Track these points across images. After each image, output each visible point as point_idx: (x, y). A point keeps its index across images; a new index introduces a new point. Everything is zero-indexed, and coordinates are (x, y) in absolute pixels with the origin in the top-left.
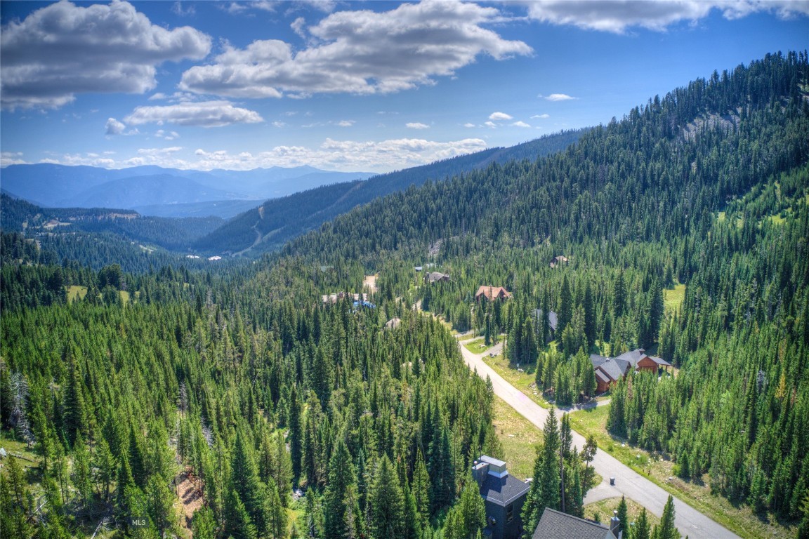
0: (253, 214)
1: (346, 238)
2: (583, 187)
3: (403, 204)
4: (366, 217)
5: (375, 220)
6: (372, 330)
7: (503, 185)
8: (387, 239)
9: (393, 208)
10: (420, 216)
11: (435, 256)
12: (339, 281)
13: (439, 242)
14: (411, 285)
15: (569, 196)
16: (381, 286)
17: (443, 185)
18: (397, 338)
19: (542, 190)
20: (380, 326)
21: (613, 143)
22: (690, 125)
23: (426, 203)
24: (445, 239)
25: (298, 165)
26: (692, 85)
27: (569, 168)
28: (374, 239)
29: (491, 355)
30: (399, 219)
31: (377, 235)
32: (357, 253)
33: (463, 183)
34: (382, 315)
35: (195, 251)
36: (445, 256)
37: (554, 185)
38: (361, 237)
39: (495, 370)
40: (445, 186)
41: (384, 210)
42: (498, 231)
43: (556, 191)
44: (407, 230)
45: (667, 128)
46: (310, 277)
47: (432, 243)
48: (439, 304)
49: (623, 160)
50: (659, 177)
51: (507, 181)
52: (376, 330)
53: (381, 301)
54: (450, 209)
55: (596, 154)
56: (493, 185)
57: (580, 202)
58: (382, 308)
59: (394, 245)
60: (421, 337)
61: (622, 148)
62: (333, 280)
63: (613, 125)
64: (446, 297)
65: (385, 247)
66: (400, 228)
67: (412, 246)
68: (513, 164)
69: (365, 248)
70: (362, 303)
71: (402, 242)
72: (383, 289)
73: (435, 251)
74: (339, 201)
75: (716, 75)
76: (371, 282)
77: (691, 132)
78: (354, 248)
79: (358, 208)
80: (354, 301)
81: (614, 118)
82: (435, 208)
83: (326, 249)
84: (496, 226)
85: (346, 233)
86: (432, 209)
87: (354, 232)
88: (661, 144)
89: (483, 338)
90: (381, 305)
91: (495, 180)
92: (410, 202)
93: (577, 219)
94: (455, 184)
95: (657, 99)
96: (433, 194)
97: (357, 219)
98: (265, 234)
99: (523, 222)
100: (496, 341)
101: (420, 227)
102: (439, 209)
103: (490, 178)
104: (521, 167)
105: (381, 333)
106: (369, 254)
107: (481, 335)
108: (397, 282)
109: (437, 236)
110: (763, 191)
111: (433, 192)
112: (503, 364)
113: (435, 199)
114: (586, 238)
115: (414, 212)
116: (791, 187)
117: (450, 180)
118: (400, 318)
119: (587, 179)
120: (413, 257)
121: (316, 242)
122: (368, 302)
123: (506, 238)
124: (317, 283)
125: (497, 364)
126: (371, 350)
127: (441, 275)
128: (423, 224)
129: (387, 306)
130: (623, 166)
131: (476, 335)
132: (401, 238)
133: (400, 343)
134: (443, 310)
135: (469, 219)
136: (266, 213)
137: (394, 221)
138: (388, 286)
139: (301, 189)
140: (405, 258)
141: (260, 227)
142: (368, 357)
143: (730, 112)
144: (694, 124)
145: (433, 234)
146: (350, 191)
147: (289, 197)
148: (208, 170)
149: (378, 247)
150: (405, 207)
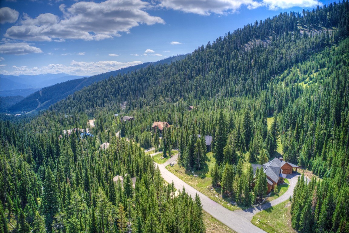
0: (37, 94)
1: (79, 102)
2: (197, 73)
3: (107, 85)
4: (89, 92)
5: (94, 93)
6: (92, 151)
7: (156, 75)
8: (99, 101)
9: (102, 87)
10: (115, 90)
11: (124, 109)
12: (74, 122)
13: (125, 103)
14: (113, 123)
15: (191, 77)
16: (97, 124)
17: (126, 76)
18: (108, 156)
19: (177, 76)
20: (97, 147)
21: (210, 53)
22: (246, 45)
23: (119, 84)
24: (129, 101)
25: (59, 73)
26: (245, 27)
27: (189, 65)
28: (93, 102)
29: (171, 164)
30: (105, 92)
31: (95, 100)
32: (84, 109)
33: (136, 74)
34: (98, 141)
35: (9, 112)
36: (130, 109)
37: (182, 73)
38: (87, 101)
39: (177, 176)
40: (127, 76)
41: (98, 88)
42: (156, 96)
43: (184, 76)
44: (109, 98)
45: (236, 46)
46: (59, 121)
47: (122, 103)
48: (131, 132)
49: (216, 60)
50: (236, 67)
51: (157, 73)
52: (94, 151)
53: (97, 132)
54: (130, 87)
55: (202, 58)
56: (150, 75)
57: (197, 80)
58: (97, 136)
59: (103, 104)
60: (124, 156)
61: (215, 55)
62: (71, 122)
63: (209, 46)
64: (134, 129)
65: (99, 105)
66: (106, 96)
67: (112, 105)
68: (160, 66)
69: (89, 106)
70: (86, 133)
71: (107, 103)
72: (98, 125)
73: (124, 106)
74: (77, 87)
75: (257, 23)
76: (91, 123)
77: (248, 47)
78: (83, 107)
79: (85, 88)
80: (81, 133)
81: (209, 42)
82: (123, 86)
83: (69, 108)
84: (154, 93)
85: (79, 99)
86: (122, 87)
87: (83, 99)
88: (235, 52)
89: (162, 152)
90: (97, 134)
91: (152, 73)
92: (110, 84)
93: (196, 89)
94: (132, 75)
95: (229, 33)
96: (122, 80)
97: (84, 93)
98: (42, 103)
99: (168, 91)
100: (171, 155)
101: (116, 96)
102: (125, 87)
103: (149, 72)
104: (163, 67)
105: (97, 152)
106: (91, 109)
107: (161, 150)
108: (105, 122)
109: (124, 100)
110: (291, 72)
111: (122, 79)
112: (181, 171)
113: (123, 82)
114: (203, 97)
115: (113, 88)
116: (305, 70)
117: (130, 73)
118: (109, 142)
119: (199, 70)
120: (113, 110)
121: (64, 105)
122: (89, 133)
123: (161, 98)
124: (62, 124)
125: (176, 171)
126: (91, 165)
127: (129, 117)
128: (117, 94)
129: (100, 135)
130: (217, 63)
131: (156, 151)
132: (106, 101)
133: (111, 160)
134: (133, 136)
135: (140, 92)
136: (43, 93)
137: (103, 93)
138: (101, 123)
139: (59, 82)
140: (109, 110)
141: (40, 100)
142: (89, 170)
143: (266, 38)
144: (249, 44)
145: (122, 99)
146: (82, 82)
147: (54, 86)
148: (18, 75)
149: (95, 105)
150: (108, 86)
